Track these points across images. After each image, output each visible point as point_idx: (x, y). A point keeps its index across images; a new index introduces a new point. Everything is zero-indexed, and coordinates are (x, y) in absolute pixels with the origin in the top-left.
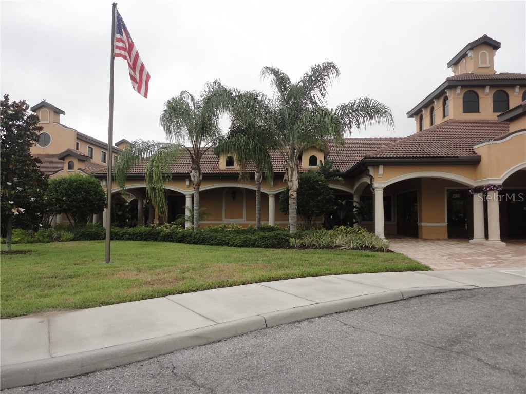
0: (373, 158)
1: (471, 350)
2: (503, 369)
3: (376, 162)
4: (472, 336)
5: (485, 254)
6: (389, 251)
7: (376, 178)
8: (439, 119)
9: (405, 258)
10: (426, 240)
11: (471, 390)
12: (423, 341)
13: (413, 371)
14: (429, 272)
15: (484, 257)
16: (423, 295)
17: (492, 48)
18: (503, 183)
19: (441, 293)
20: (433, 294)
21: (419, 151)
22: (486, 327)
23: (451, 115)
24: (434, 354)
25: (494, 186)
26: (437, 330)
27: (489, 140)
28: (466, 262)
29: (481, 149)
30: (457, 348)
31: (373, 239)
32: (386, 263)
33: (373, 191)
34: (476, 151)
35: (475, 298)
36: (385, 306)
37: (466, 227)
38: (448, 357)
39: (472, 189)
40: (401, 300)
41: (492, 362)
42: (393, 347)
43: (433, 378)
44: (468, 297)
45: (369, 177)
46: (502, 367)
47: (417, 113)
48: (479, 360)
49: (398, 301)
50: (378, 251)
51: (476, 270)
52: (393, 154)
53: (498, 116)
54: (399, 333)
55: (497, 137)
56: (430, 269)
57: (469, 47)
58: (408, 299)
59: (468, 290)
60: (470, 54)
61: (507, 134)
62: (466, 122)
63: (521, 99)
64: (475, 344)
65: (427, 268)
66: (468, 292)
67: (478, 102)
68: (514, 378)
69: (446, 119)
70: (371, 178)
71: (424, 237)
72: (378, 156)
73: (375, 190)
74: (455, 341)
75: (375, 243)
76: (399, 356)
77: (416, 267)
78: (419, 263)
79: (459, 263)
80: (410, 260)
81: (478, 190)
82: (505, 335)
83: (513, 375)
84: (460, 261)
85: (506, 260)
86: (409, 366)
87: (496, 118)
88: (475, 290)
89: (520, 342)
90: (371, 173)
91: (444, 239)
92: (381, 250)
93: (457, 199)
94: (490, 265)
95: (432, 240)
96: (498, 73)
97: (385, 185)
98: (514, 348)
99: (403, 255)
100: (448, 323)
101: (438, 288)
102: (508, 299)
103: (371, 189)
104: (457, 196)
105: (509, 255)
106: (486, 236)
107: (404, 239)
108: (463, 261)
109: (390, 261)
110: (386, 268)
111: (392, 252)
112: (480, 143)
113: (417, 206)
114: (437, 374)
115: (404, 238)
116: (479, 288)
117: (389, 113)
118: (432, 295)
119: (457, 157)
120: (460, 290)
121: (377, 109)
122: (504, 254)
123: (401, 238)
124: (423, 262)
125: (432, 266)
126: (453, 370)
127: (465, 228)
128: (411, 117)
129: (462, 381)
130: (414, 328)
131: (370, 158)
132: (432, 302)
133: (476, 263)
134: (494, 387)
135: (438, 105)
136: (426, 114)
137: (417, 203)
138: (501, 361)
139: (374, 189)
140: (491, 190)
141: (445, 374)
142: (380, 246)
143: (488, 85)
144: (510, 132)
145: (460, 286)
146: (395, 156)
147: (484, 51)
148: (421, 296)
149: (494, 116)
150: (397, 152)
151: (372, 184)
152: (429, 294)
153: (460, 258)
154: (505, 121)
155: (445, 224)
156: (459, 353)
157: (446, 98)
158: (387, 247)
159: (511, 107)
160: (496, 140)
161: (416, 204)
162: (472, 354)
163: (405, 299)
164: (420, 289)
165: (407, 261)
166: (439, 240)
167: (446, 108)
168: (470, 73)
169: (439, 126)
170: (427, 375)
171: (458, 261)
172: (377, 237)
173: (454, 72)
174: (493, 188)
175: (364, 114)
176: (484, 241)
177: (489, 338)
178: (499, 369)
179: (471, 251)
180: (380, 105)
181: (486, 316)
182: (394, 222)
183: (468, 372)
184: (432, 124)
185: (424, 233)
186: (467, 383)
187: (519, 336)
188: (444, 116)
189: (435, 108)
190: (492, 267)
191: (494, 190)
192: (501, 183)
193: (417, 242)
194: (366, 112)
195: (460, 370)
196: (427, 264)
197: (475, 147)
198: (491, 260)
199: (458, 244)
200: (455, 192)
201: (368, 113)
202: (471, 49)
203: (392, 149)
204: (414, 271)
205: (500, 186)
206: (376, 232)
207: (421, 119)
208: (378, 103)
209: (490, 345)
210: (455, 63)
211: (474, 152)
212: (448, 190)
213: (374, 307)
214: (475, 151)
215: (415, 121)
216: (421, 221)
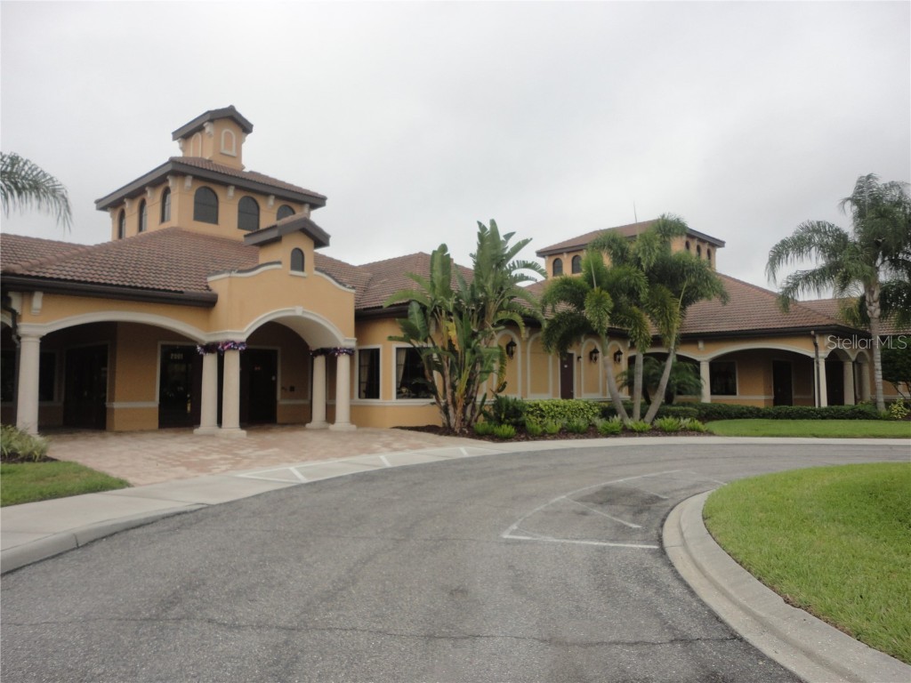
0: (22, 275)
1: (199, 608)
2: (243, 626)
3: (28, 285)
4: (198, 586)
5: (217, 452)
6: (47, 459)
7: (25, 317)
8: (153, 223)
9: (79, 469)
10: (119, 433)
11: (199, 674)
12: (117, 615)
13: (99, 675)
14: (127, 490)
15: (215, 456)
16: (116, 533)
17: (241, 130)
18: (247, 339)
19: (148, 524)
20: (133, 528)
21: (116, 274)
22: (220, 566)
23: (174, 220)
24: (137, 632)
25: (235, 344)
26: (142, 589)
27: (232, 270)
28: (189, 465)
29: (219, 283)
30: (176, 611)
31: (13, 438)
32: (42, 483)
33: (16, 341)
34: (211, 286)
35: (202, 523)
36: (40, 568)
37: (189, 409)
38: (161, 631)
39: (202, 347)
40: (73, 549)
41: (228, 619)
42: (59, 642)
43: (136, 676)
44: (191, 524)
45: (10, 314)
46: (244, 623)
47: (114, 204)
48: (210, 621)
49: (67, 551)
50: (23, 460)
51: (204, 477)
52: (65, 273)
53: (245, 236)
54: (70, 612)
55: (241, 268)
56: (129, 485)
57: (208, 117)
58: (86, 545)
59: (191, 512)
60: (209, 128)
61: (255, 265)
62: (197, 236)
63: (275, 216)
64: (204, 598)
65: (122, 484)
66: (191, 515)
67: (217, 207)
68: (259, 634)
69: (166, 225)
70: (15, 316)
71: (116, 428)
72: (34, 274)
73: (22, 340)
74: (174, 600)
75: (16, 445)
76: (72, 656)
77: (102, 484)
78: (107, 476)
79: (178, 468)
80: (92, 472)
81: (211, 348)
82: (246, 573)
83: (258, 631)
84: (179, 465)
85: (246, 458)
86: (90, 668)
87: (242, 238)
88: (203, 511)
89: (266, 578)
90: (16, 304)
91: (152, 431)
92: (29, 458)
93: (175, 361)
94: (224, 468)
95: (130, 432)
96: (247, 170)
97: (44, 332)
98: (259, 589)
99: (76, 464)
100: (160, 574)
101: (142, 517)
102: (250, 517)
103: (14, 337)
104: (179, 356)
105: (250, 450)
106: (220, 422)
107: (78, 434)
108: (183, 464)
109: (50, 479)
110: (41, 493)
111: (53, 460)
112: (217, 273)
113: (106, 372)
114: (143, 666)
115: (79, 432)
116: (209, 506)
117: (63, 196)
118: (132, 531)
119: (181, 292)
120: (179, 514)
121: (35, 182)
122: (243, 449)
123: (71, 433)
124: (115, 474)
125: (131, 480)
126: (170, 650)
127: (186, 409)
128: (104, 208)
129: (185, 664)
130: (100, 596)
131: (15, 275)
132: (132, 543)
133: (204, 467)
134: (232, 657)
135: (153, 198)
136: (131, 209)
137: (106, 366)
138: (241, 615)
139: (19, 338)
140: (230, 348)
141: (158, 661)
142: (28, 449)
143: (233, 185)
144: (260, 262)
145: (180, 507)
146: (69, 278)
147: (228, 130)
148: (112, 535)
149: (240, 235)
150: (74, 270)
151: (15, 327)
152: (127, 530)
153: (179, 461)
154: (256, 245)
155: (155, 404)
156: (178, 620)
157: (167, 191)
158: (43, 451)
159: (262, 226)
160: (240, 271)
161: (103, 369)
162: (199, 615)
163: (82, 546)
164: (110, 523)
165: (84, 475)
166: (142, 431)
167: (166, 207)
168: (207, 158)
169: (154, 236)
170: (126, 673)
171: (174, 466)
172: (22, 434)
173: (183, 149)
174: (233, 345)
175: (6, 185)
176: (216, 430)
177: (225, 583)
178: (238, 627)
179: (196, 448)
180: (45, 175)
181: (220, 550)
182: (58, 402)
183: (194, 646)
184: (140, 229)
185: (117, 421)
186: (193, 665)
187: (265, 569)
188: (163, 220)
189: (148, 203)
190: (227, 470)
191: (234, 349)
192: (243, 338)
193: (104, 437)
194: (12, 182)
195: (181, 645)
196: (123, 476)
197: (210, 279)
198: (225, 459)
199: (175, 437)
200: (174, 349)
201: (15, 184)
202: (211, 121)
203: (64, 264)
204: (98, 491)
205: (242, 343)
206: (19, 424)
207: (122, 216)
208: (39, 170)
209: (226, 593)
210: (186, 134)
211: (207, 286)
212: (163, 346)
213: (16, 574)
214: (209, 284)
215: (111, 219)
216: (112, 400)
